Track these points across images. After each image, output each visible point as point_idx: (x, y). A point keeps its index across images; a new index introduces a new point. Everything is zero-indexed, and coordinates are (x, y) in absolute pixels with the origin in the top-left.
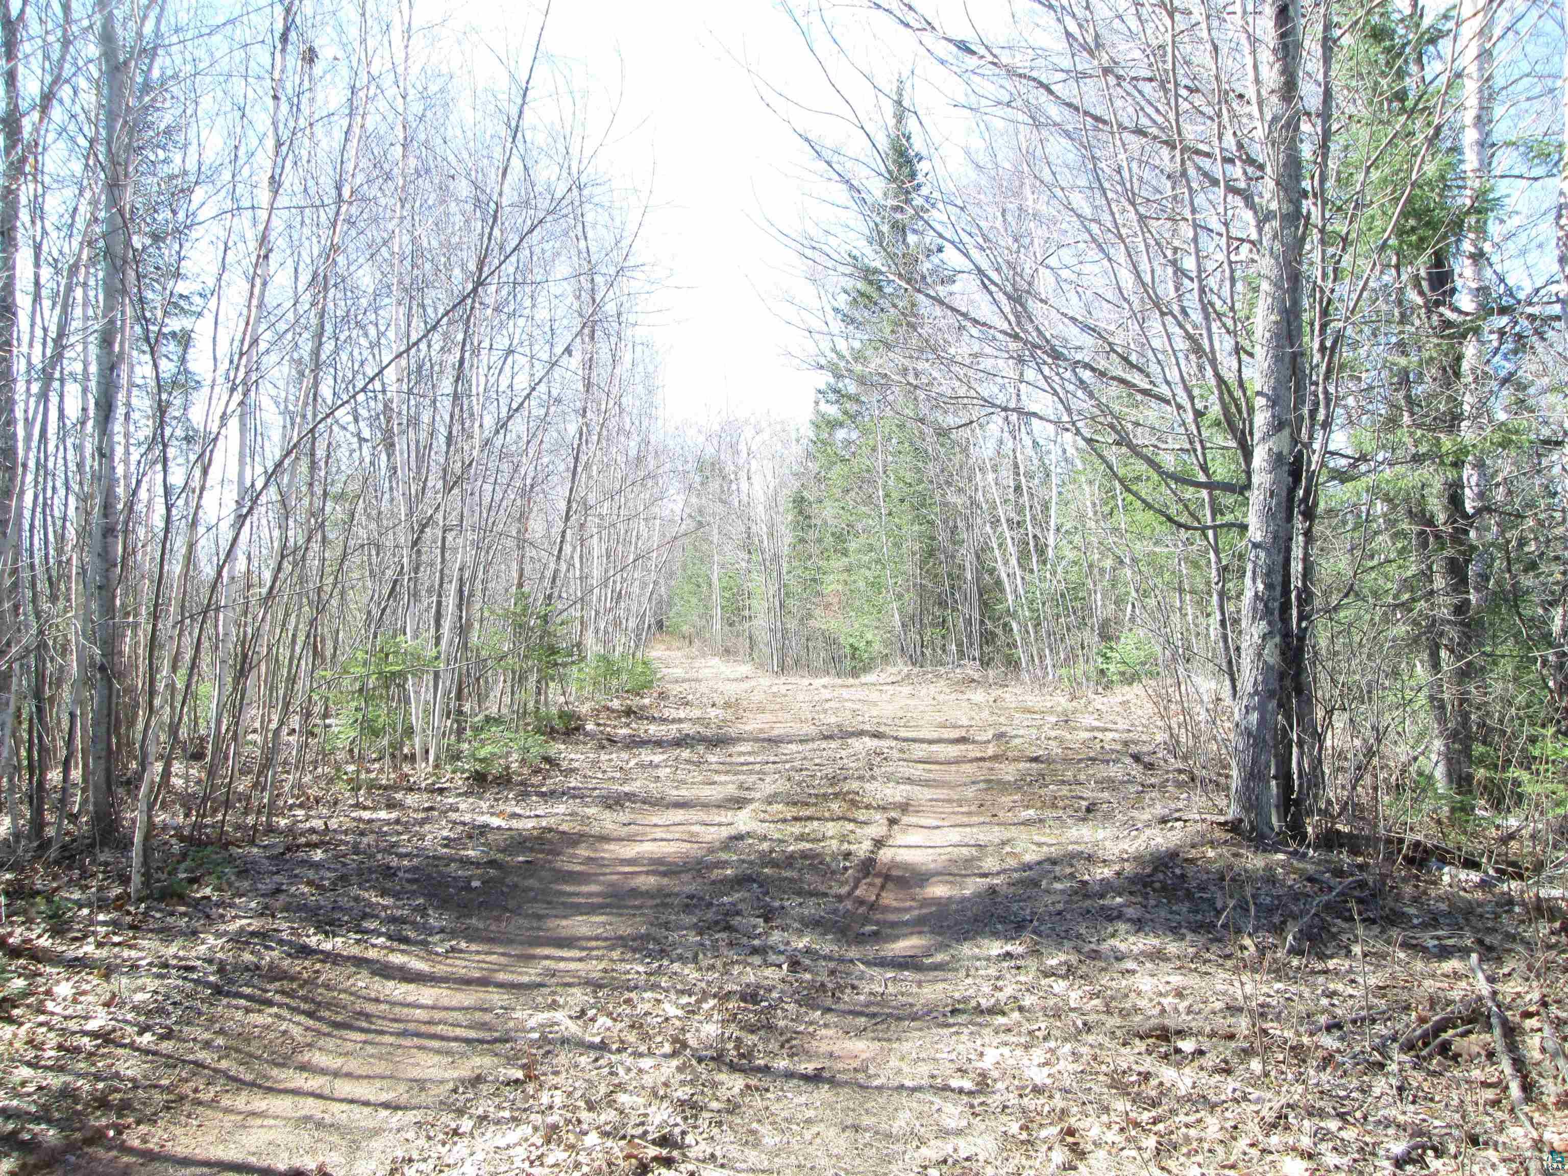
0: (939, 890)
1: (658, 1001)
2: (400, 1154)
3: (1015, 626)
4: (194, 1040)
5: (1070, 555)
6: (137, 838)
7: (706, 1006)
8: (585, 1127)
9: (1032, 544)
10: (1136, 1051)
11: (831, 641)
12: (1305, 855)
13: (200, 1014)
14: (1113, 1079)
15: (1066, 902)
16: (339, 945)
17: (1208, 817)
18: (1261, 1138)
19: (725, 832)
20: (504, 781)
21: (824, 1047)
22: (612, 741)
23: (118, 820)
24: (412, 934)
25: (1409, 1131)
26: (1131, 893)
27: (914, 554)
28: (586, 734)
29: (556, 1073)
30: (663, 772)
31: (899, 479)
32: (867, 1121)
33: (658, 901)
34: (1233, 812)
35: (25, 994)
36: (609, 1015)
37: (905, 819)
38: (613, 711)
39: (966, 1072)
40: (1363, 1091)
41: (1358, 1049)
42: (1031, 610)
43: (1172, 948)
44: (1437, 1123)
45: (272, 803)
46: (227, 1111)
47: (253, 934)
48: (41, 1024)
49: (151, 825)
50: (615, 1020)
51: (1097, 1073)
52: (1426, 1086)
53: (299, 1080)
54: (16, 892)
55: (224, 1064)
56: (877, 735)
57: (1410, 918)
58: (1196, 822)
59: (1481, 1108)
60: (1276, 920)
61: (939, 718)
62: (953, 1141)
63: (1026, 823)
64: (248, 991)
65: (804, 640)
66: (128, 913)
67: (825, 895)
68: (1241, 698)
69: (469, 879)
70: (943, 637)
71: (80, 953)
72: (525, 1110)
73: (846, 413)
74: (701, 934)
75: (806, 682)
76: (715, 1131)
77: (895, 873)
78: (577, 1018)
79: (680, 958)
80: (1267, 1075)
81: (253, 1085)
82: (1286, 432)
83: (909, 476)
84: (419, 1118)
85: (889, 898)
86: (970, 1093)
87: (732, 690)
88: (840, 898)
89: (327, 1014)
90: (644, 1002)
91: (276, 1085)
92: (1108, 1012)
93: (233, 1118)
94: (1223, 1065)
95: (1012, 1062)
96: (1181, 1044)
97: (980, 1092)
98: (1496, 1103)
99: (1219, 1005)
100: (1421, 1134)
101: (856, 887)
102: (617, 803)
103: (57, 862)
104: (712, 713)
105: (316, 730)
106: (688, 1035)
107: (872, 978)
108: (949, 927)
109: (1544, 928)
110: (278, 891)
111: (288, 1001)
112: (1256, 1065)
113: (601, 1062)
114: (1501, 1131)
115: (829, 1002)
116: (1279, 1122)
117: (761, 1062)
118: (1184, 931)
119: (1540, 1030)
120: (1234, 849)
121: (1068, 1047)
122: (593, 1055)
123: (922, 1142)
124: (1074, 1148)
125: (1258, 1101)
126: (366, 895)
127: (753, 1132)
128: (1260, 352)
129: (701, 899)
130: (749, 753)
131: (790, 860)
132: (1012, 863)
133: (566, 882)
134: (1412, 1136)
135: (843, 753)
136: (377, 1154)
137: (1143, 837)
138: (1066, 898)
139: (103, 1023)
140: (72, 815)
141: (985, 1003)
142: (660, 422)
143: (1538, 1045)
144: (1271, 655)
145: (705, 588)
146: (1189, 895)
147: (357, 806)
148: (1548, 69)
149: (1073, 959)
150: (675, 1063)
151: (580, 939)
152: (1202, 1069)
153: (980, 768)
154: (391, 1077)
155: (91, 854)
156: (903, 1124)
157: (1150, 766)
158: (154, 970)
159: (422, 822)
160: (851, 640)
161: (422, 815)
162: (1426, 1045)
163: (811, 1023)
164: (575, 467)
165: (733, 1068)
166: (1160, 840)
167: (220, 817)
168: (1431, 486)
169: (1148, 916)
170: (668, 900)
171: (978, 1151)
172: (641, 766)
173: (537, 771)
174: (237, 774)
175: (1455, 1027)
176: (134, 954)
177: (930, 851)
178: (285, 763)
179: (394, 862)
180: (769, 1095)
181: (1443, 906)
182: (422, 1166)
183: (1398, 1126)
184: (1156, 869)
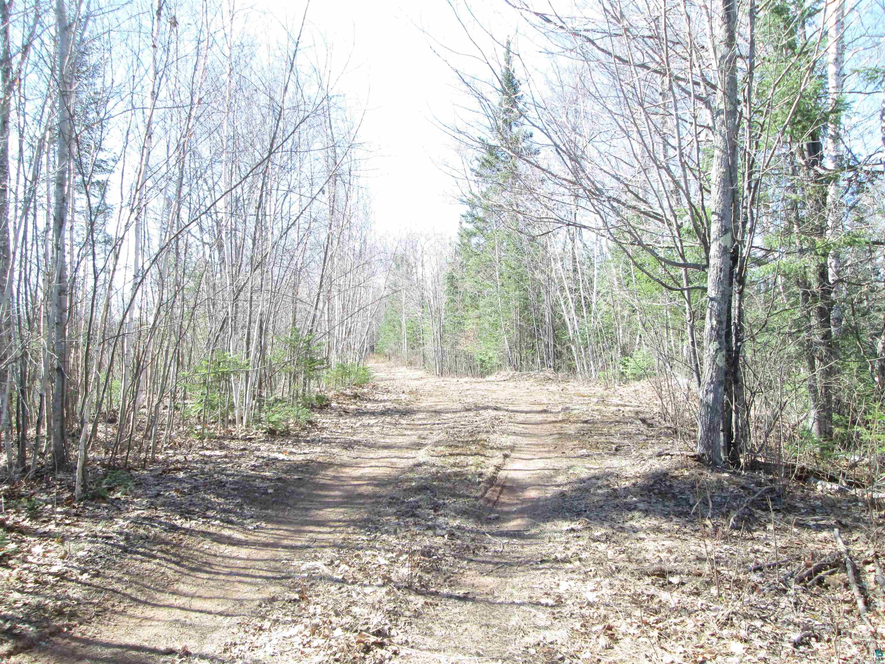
0: (532, 494)
1: (375, 556)
2: (229, 640)
3: (573, 348)
4: (112, 577)
5: (605, 308)
6: (79, 465)
7: (401, 558)
8: (334, 625)
9: (583, 301)
10: (646, 583)
11: (469, 358)
12: (739, 474)
13: (115, 563)
14: (633, 599)
15: (605, 501)
16: (194, 525)
17: (685, 453)
18: (717, 631)
19: (411, 462)
20: (286, 434)
21: (468, 581)
22: (346, 412)
23: (68, 456)
24: (234, 519)
25: (801, 627)
26: (641, 495)
27: (516, 308)
28: (332, 409)
29: (318, 596)
30: (375, 429)
31: (508, 266)
32: (494, 622)
33: (374, 500)
34: (699, 450)
35: (16, 552)
36: (347, 563)
37: (513, 455)
38: (347, 396)
39: (549, 595)
40: (775, 605)
41: (771, 582)
42: (583, 339)
43: (665, 526)
44: (817, 623)
45: (155, 447)
46: (131, 617)
47: (144, 518)
48: (25, 569)
49: (86, 459)
50: (350, 566)
51: (624, 595)
52: (810, 602)
53: (171, 600)
54: (10, 495)
55: (129, 591)
56: (496, 409)
57: (799, 509)
58: (678, 455)
59: (842, 614)
60: (724, 510)
61: (532, 400)
62: (543, 633)
63: (582, 456)
64: (141, 550)
65: (454, 356)
66: (74, 507)
67: (468, 497)
68: (703, 386)
69: (266, 489)
70: (533, 354)
71: (47, 529)
72: (300, 616)
73: (478, 228)
74: (398, 518)
75: (455, 380)
76: (408, 628)
77: (508, 484)
78: (329, 565)
79: (387, 532)
80: (720, 596)
81: (145, 603)
82: (729, 235)
83: (513, 264)
84: (240, 621)
85: (504, 499)
86: (552, 606)
87: (414, 385)
88: (477, 498)
89: (186, 563)
90: (367, 556)
91: (158, 603)
92: (630, 561)
93: (134, 620)
94: (695, 591)
95: (575, 589)
96: (671, 579)
97: (557, 606)
98: (849, 612)
99: (692, 557)
100: (808, 629)
101: (486, 492)
102: (350, 446)
103: (33, 479)
104: (403, 397)
105: (179, 406)
106: (392, 575)
107: (495, 544)
108: (539, 515)
109: (875, 514)
110: (158, 495)
111: (165, 556)
112: (714, 590)
113: (343, 589)
114: (853, 627)
115: (471, 557)
116: (728, 622)
117: (433, 590)
118: (672, 516)
119: (874, 571)
120: (700, 471)
121: (607, 580)
122: (338, 586)
123: (525, 634)
124: (611, 636)
125: (715, 610)
126: (209, 497)
127: (430, 628)
128: (714, 189)
129: (398, 499)
130: (424, 419)
131: (448, 477)
132: (573, 478)
133: (321, 490)
134: (803, 630)
135: (477, 419)
136: (216, 641)
137: (648, 464)
138: (605, 498)
139: (60, 568)
140: (41, 453)
141: (559, 556)
142: (372, 233)
143: (873, 580)
144: (721, 361)
145: (397, 328)
146: (674, 496)
147: (203, 448)
148: (875, 32)
149: (610, 531)
150: (384, 590)
151: (329, 521)
152: (683, 593)
153: (555, 427)
154: (223, 598)
155: (53, 474)
156: (514, 624)
157: (650, 425)
158: (89, 539)
159: (239, 457)
160: (481, 357)
161: (239, 453)
162: (809, 579)
163: (461, 568)
164: (325, 258)
165: (418, 592)
166: (658, 466)
167: (125, 454)
168: (809, 267)
169: (651, 508)
170: (380, 500)
171: (557, 638)
172: (363, 425)
173: (304, 429)
174: (135, 430)
175: (826, 569)
176: (77, 530)
177: (527, 472)
178: (162, 425)
179: (224, 478)
180: (438, 608)
181: (818, 503)
182: (242, 647)
183: (795, 624)
184: (655, 482)
